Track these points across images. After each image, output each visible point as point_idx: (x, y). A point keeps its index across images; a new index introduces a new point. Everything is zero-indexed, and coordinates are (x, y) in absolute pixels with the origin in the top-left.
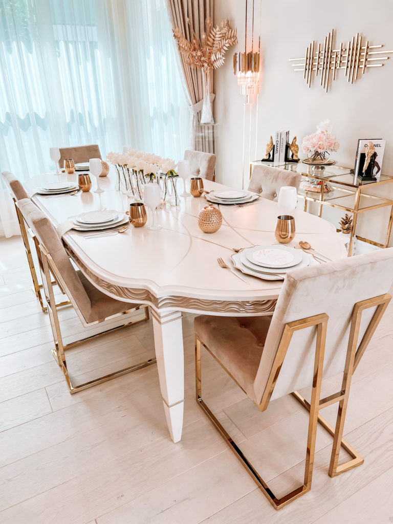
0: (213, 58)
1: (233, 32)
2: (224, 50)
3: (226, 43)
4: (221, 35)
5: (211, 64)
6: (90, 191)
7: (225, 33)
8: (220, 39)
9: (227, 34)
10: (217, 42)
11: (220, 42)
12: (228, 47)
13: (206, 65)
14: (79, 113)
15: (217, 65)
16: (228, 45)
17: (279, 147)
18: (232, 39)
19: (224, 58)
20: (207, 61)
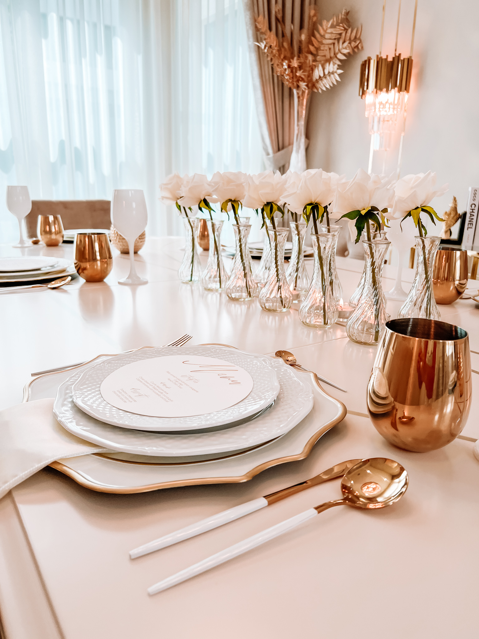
0: (318, 73)
1: (355, 31)
2: (340, 60)
3: (345, 49)
4: (334, 36)
5: (312, 85)
6: (105, 280)
7: (340, 34)
9: (344, 35)
10: (327, 48)
11: (332, 46)
13: (303, 85)
14: (76, 149)
15: (325, 85)
16: (346, 51)
18: (353, 44)
19: (340, 71)
20: (306, 79)
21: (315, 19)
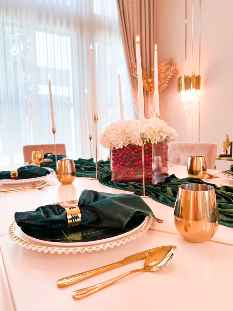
3: (171, 74)
4: (166, 69)
7: (169, 68)
8: (165, 71)
12: (171, 76)
18: (174, 72)
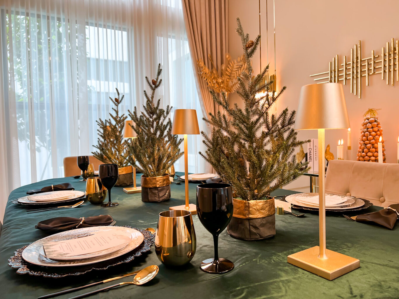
7: (241, 65)
17: (312, 155)
21: (229, 59)
